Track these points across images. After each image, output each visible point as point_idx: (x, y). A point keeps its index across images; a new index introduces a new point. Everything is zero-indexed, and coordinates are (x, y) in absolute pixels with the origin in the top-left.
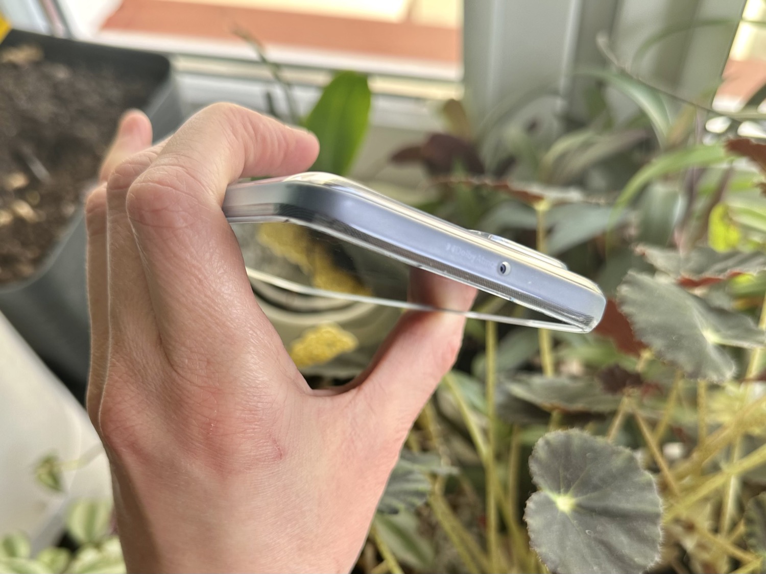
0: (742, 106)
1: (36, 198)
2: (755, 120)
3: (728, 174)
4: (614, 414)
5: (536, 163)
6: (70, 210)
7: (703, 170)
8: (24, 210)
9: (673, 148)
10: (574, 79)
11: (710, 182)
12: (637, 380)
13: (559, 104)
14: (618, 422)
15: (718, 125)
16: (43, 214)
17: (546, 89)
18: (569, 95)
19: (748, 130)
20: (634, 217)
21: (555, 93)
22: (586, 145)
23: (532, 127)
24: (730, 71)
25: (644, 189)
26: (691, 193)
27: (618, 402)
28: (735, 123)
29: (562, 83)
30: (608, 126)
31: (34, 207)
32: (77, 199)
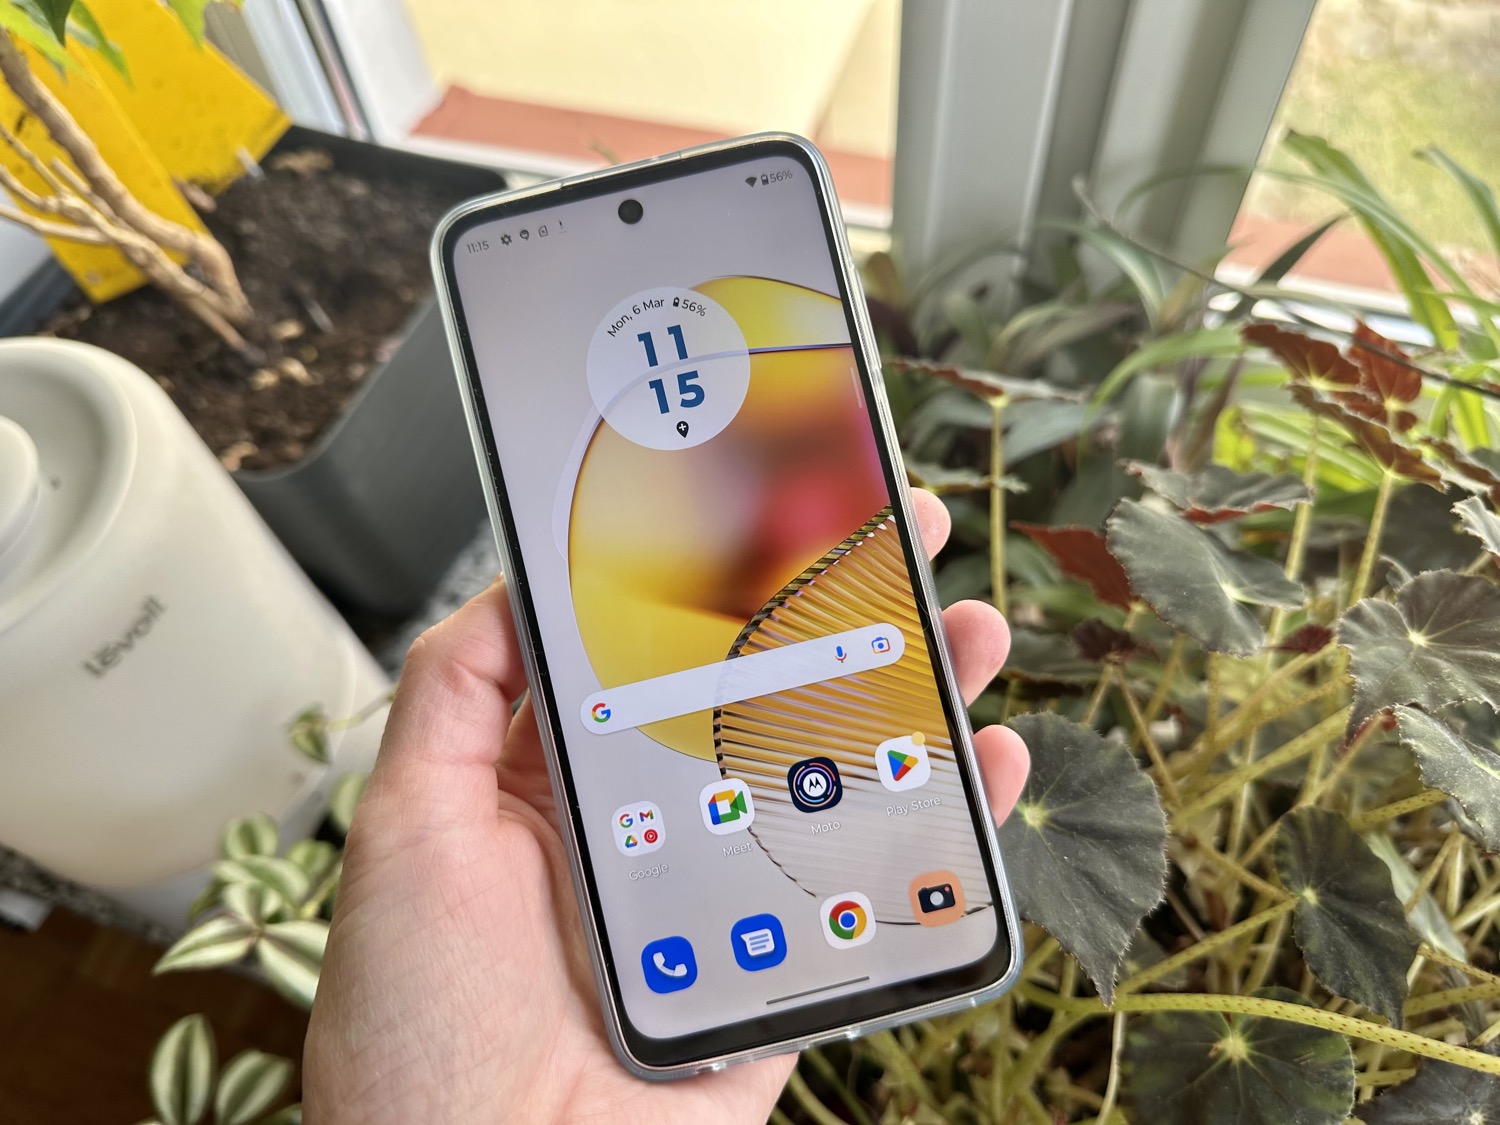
0: (1256, 278)
1: (312, 354)
2: (1275, 299)
3: (1237, 367)
4: (1093, 686)
5: (986, 343)
6: (358, 371)
7: (1205, 361)
8: (296, 369)
9: (1166, 331)
10: (1036, 233)
11: (1216, 374)
12: (1125, 643)
13: (1016, 264)
14: (1098, 698)
15: (1226, 302)
16: (320, 378)
17: (1001, 246)
18: (1030, 254)
19: (1264, 310)
20: (1115, 418)
21: (1012, 249)
22: (1053, 321)
23: (981, 293)
24: (1238, 234)
25: (1129, 383)
26: (1190, 388)
27: (1099, 671)
28: (1247, 301)
29: (1022, 238)
30: (1082, 298)
31: (308, 366)
32: (370, 359)
